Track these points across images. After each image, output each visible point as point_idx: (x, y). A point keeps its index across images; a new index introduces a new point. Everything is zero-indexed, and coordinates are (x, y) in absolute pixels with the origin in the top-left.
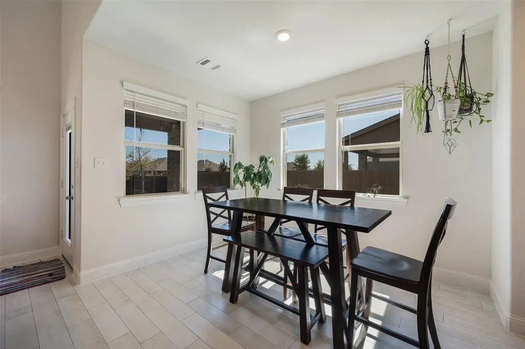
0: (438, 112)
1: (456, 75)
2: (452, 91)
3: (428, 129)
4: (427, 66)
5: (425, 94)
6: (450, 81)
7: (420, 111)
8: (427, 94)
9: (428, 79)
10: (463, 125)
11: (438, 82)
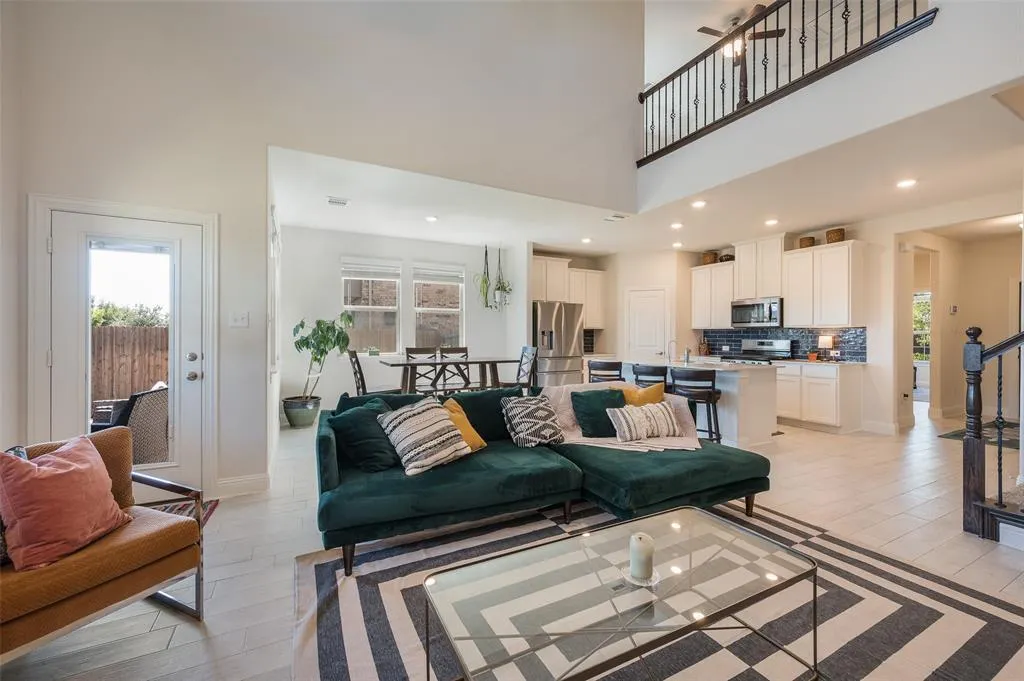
3: (487, 305)
4: (486, 263)
5: (487, 282)
9: (487, 273)
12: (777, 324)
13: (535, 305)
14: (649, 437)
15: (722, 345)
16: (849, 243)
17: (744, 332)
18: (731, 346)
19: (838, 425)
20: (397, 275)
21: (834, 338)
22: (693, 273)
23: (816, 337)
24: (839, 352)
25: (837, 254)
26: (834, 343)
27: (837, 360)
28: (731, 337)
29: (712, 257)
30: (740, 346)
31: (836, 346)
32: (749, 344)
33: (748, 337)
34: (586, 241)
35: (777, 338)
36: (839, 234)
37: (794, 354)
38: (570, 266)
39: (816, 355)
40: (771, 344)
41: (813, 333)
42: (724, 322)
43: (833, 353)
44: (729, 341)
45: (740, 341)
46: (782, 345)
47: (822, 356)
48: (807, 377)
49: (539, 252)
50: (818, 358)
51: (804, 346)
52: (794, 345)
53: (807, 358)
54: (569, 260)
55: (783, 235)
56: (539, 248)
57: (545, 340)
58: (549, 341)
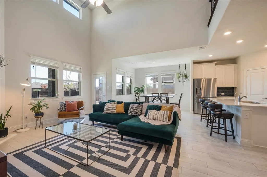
0: (181, 78)
1: (184, 72)
2: (184, 75)
3: (180, 81)
4: (180, 69)
5: (179, 74)
6: (183, 73)
7: (179, 78)
8: (180, 74)
9: (180, 72)
10: (186, 81)
11: (181, 74)
13: (194, 80)
14: (153, 119)
20: (157, 76)
34: (210, 56)
38: (216, 65)
49: (195, 63)
56: (195, 61)
57: (198, 91)
58: (200, 92)
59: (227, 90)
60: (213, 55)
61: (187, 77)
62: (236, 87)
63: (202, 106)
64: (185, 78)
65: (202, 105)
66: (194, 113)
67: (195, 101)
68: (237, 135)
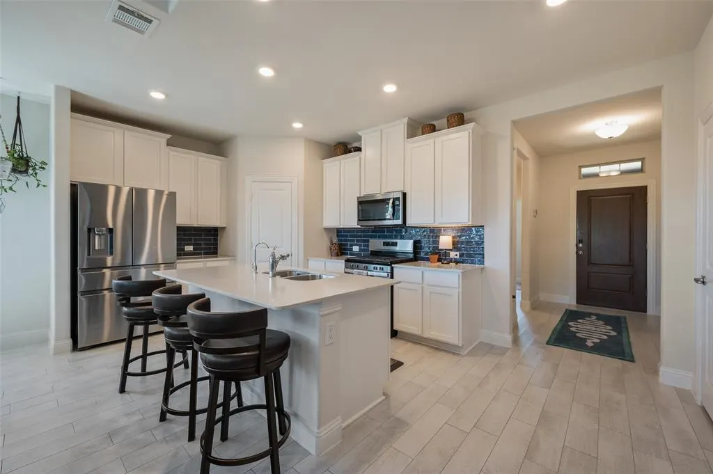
12: (400, 222)
13: (74, 187)
15: (352, 245)
16: (469, 126)
17: (373, 231)
18: (360, 246)
19: (461, 345)
21: (453, 237)
22: (325, 165)
23: (438, 237)
24: (458, 253)
25: (456, 140)
26: (454, 243)
27: (457, 262)
28: (360, 236)
29: (343, 148)
30: (368, 246)
31: (456, 245)
32: (377, 244)
33: (374, 237)
34: (158, 95)
35: (402, 238)
36: (457, 118)
37: (416, 256)
38: (169, 144)
39: (437, 256)
40: (395, 244)
41: (435, 233)
42: (351, 220)
43: (453, 255)
44: (357, 241)
45: (368, 241)
46: (406, 246)
47: (442, 257)
48: (428, 285)
49: (82, 108)
50: (439, 260)
51: (426, 247)
52: (417, 245)
53: (428, 259)
54: (169, 136)
55: (406, 120)
57: (97, 243)
58: (106, 245)
59: (201, 235)
60: (167, 96)
61: (28, 166)
62: (224, 228)
63: (128, 314)
64: (14, 170)
65: (125, 309)
66: (75, 347)
67: (81, 287)
68: (296, 415)
